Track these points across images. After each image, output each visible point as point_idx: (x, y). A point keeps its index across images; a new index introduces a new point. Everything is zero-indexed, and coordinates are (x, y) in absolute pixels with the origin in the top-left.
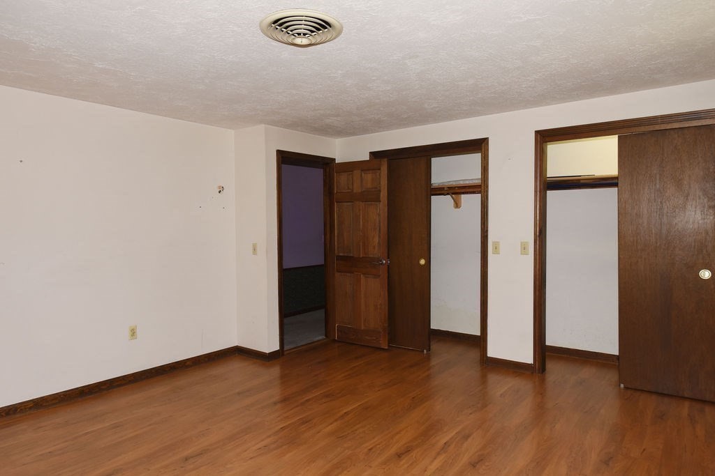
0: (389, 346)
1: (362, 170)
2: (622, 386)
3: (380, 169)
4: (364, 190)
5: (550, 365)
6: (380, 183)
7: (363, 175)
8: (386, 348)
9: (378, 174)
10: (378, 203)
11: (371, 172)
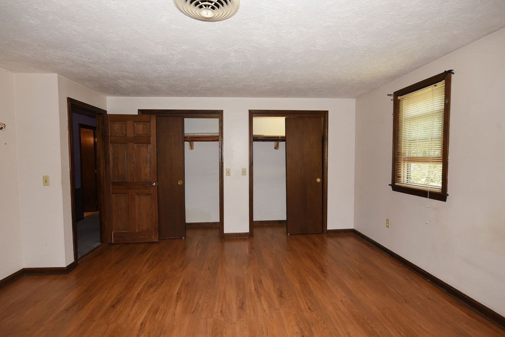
0: (159, 239)
1: (134, 121)
2: (289, 234)
3: (150, 122)
4: (136, 135)
5: (256, 231)
6: (150, 132)
7: (135, 124)
8: (158, 241)
9: (148, 125)
10: (149, 145)
11: (142, 123)
